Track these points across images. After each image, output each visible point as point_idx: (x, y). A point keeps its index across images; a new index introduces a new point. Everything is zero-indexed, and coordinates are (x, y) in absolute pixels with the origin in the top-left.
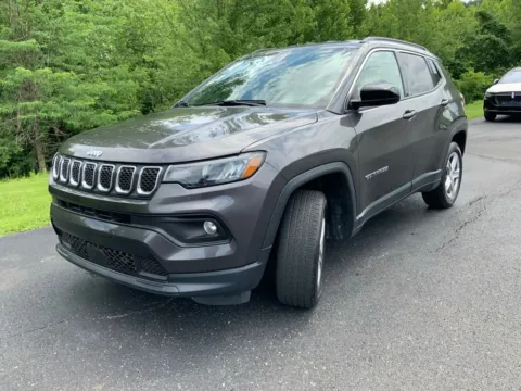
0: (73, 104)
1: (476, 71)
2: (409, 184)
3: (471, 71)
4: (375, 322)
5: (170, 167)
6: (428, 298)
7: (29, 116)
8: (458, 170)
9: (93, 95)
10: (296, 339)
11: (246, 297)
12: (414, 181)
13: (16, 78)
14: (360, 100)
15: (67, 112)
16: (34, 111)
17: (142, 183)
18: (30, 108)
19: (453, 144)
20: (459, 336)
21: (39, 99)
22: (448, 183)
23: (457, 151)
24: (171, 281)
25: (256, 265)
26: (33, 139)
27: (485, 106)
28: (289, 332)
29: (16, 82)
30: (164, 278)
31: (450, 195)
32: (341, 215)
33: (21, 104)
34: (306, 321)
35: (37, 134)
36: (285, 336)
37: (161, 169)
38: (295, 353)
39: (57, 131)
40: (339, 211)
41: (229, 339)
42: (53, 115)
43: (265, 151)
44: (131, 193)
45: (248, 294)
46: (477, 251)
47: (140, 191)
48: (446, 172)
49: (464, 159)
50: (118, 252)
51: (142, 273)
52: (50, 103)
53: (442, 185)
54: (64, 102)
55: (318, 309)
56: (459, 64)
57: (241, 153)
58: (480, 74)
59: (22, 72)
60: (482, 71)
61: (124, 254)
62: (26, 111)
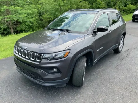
0: (20, 16)
1: (131, 5)
2: (109, 49)
3: (130, 5)
4: (97, 91)
5: (45, 54)
6: (112, 84)
7: (8, 20)
8: (123, 43)
9: (25, 13)
10: (77, 96)
11: (65, 85)
12: (110, 48)
13: (4, 9)
14: (97, 30)
15: (18, 18)
16: (9, 18)
17: (38, 58)
18: (8, 17)
19: (122, 36)
20: (118, 97)
21: (11, 14)
22: (120, 47)
23: (123, 38)
24: (45, 82)
25: (67, 78)
26: (10, 25)
27: (132, 18)
28: (75, 93)
29: (4, 10)
30: (43, 81)
31: (120, 50)
32: (90, 61)
33: (6, 16)
34: (80, 90)
35: (10, 24)
36: (74, 95)
37: (42, 55)
38: (77, 100)
39: (16, 23)
40: (90, 60)
41: (60, 95)
42: (14, 19)
43: (70, 50)
44: (35, 60)
45: (65, 84)
46: (126, 68)
47: (37, 60)
48: (119, 44)
49: (125, 39)
50: (32, 74)
51: (38, 79)
52: (14, 16)
53: (118, 47)
54: (17, 16)
55: (83, 86)
56: (126, 3)
57: (64, 51)
58: (132, 6)
59: (6, 7)
60: (133, 5)
61: (33, 74)
62: (7, 18)
